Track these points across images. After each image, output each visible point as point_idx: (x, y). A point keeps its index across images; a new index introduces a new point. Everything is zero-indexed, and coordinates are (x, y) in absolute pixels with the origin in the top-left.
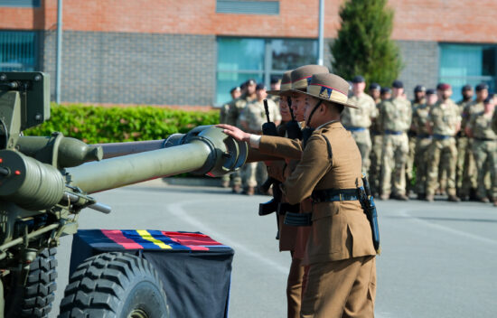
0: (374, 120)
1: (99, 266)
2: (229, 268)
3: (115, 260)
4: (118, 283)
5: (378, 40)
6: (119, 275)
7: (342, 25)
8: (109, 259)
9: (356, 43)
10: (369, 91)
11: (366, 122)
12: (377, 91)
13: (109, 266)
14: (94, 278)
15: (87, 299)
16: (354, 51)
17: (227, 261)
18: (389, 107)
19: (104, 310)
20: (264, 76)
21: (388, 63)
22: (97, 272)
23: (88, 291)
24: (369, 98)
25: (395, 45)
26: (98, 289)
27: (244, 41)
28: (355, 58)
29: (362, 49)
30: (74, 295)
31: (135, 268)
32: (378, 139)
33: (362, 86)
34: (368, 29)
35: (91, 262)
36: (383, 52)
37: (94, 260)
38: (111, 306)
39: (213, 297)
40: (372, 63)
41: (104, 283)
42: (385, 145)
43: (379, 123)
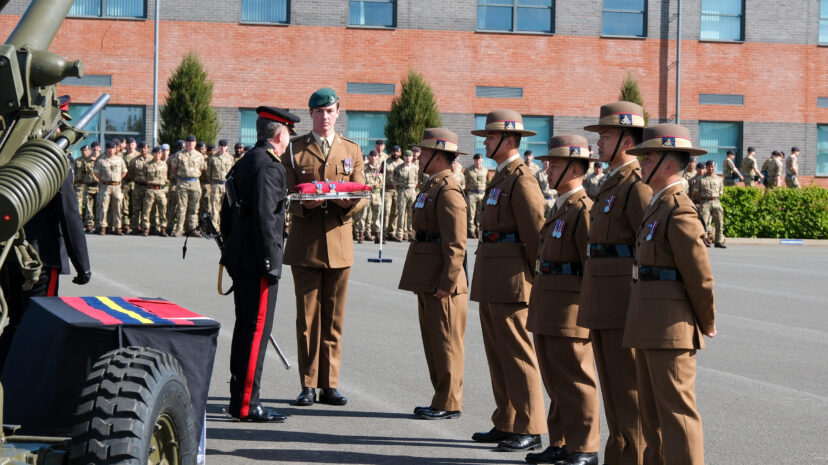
0: (203, 172)
1: (121, 366)
2: (215, 342)
3: (138, 357)
4: (145, 385)
5: (200, 106)
6: (145, 375)
7: (170, 94)
8: (130, 356)
9: (182, 109)
10: (198, 148)
11: (197, 173)
12: (204, 149)
13: (132, 365)
14: (115, 380)
15: (109, 406)
16: (181, 115)
17: (213, 336)
18: (216, 161)
19: (130, 419)
20: (99, 135)
21: (208, 125)
22: (118, 373)
23: (109, 395)
24: (198, 153)
25: (214, 110)
26: (122, 394)
27: (78, 108)
28: (181, 120)
29: (187, 113)
30: (93, 402)
31: (161, 366)
32: (208, 186)
33: (194, 144)
34: (192, 97)
35: (109, 361)
36: (204, 116)
37: (112, 357)
38: (138, 414)
39: (198, 374)
40: (195, 125)
41: (128, 387)
42: (214, 192)
43: (208, 174)
